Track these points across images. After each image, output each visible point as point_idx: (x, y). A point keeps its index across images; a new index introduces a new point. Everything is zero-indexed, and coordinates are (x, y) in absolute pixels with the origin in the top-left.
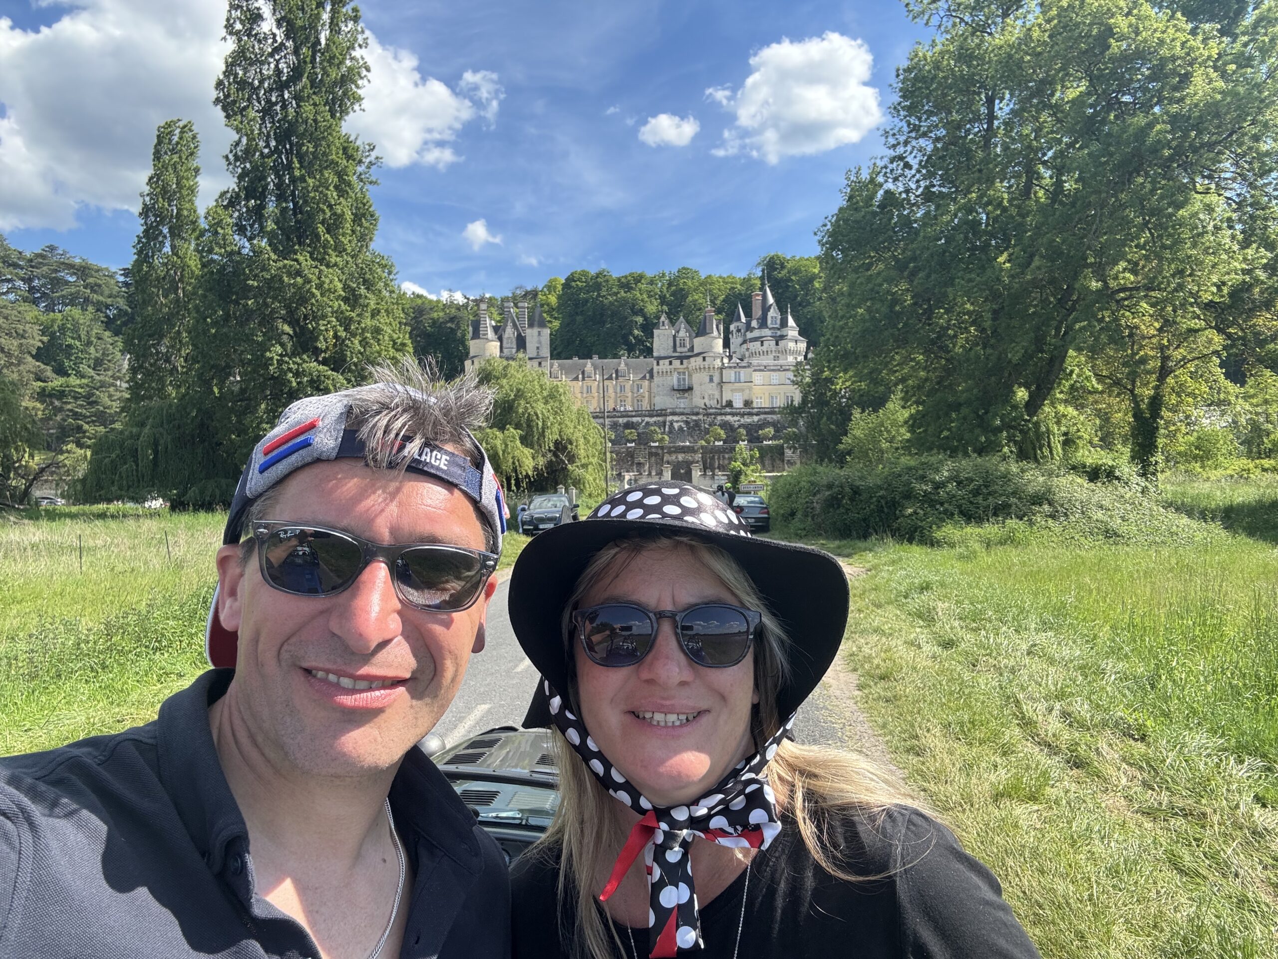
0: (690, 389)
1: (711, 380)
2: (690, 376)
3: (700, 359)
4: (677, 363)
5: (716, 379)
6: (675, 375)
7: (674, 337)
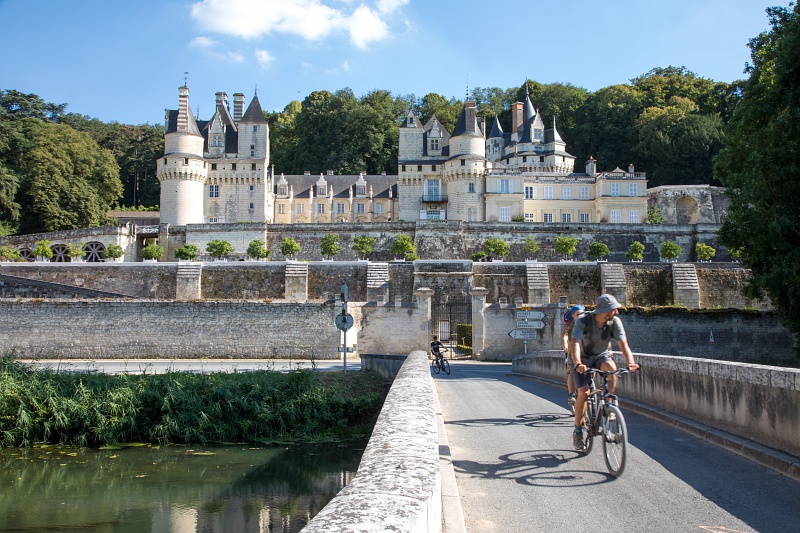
0: (444, 202)
1: (472, 190)
2: (444, 185)
3: (457, 163)
4: (427, 169)
5: (478, 188)
6: (425, 184)
7: (425, 136)
